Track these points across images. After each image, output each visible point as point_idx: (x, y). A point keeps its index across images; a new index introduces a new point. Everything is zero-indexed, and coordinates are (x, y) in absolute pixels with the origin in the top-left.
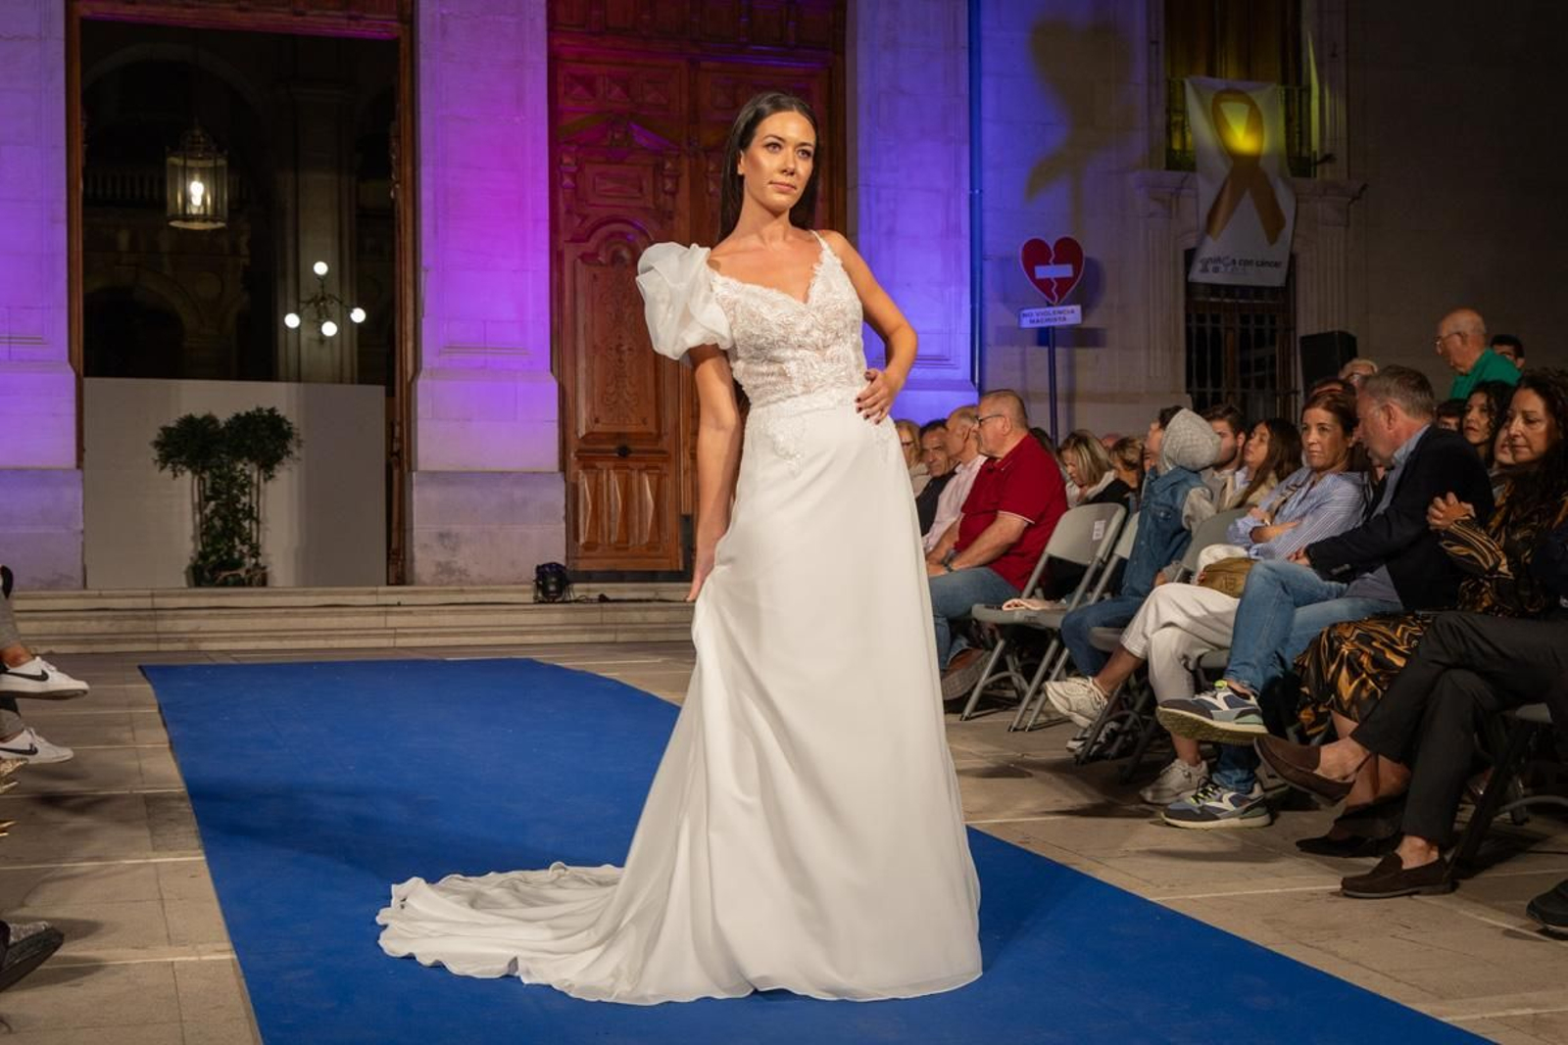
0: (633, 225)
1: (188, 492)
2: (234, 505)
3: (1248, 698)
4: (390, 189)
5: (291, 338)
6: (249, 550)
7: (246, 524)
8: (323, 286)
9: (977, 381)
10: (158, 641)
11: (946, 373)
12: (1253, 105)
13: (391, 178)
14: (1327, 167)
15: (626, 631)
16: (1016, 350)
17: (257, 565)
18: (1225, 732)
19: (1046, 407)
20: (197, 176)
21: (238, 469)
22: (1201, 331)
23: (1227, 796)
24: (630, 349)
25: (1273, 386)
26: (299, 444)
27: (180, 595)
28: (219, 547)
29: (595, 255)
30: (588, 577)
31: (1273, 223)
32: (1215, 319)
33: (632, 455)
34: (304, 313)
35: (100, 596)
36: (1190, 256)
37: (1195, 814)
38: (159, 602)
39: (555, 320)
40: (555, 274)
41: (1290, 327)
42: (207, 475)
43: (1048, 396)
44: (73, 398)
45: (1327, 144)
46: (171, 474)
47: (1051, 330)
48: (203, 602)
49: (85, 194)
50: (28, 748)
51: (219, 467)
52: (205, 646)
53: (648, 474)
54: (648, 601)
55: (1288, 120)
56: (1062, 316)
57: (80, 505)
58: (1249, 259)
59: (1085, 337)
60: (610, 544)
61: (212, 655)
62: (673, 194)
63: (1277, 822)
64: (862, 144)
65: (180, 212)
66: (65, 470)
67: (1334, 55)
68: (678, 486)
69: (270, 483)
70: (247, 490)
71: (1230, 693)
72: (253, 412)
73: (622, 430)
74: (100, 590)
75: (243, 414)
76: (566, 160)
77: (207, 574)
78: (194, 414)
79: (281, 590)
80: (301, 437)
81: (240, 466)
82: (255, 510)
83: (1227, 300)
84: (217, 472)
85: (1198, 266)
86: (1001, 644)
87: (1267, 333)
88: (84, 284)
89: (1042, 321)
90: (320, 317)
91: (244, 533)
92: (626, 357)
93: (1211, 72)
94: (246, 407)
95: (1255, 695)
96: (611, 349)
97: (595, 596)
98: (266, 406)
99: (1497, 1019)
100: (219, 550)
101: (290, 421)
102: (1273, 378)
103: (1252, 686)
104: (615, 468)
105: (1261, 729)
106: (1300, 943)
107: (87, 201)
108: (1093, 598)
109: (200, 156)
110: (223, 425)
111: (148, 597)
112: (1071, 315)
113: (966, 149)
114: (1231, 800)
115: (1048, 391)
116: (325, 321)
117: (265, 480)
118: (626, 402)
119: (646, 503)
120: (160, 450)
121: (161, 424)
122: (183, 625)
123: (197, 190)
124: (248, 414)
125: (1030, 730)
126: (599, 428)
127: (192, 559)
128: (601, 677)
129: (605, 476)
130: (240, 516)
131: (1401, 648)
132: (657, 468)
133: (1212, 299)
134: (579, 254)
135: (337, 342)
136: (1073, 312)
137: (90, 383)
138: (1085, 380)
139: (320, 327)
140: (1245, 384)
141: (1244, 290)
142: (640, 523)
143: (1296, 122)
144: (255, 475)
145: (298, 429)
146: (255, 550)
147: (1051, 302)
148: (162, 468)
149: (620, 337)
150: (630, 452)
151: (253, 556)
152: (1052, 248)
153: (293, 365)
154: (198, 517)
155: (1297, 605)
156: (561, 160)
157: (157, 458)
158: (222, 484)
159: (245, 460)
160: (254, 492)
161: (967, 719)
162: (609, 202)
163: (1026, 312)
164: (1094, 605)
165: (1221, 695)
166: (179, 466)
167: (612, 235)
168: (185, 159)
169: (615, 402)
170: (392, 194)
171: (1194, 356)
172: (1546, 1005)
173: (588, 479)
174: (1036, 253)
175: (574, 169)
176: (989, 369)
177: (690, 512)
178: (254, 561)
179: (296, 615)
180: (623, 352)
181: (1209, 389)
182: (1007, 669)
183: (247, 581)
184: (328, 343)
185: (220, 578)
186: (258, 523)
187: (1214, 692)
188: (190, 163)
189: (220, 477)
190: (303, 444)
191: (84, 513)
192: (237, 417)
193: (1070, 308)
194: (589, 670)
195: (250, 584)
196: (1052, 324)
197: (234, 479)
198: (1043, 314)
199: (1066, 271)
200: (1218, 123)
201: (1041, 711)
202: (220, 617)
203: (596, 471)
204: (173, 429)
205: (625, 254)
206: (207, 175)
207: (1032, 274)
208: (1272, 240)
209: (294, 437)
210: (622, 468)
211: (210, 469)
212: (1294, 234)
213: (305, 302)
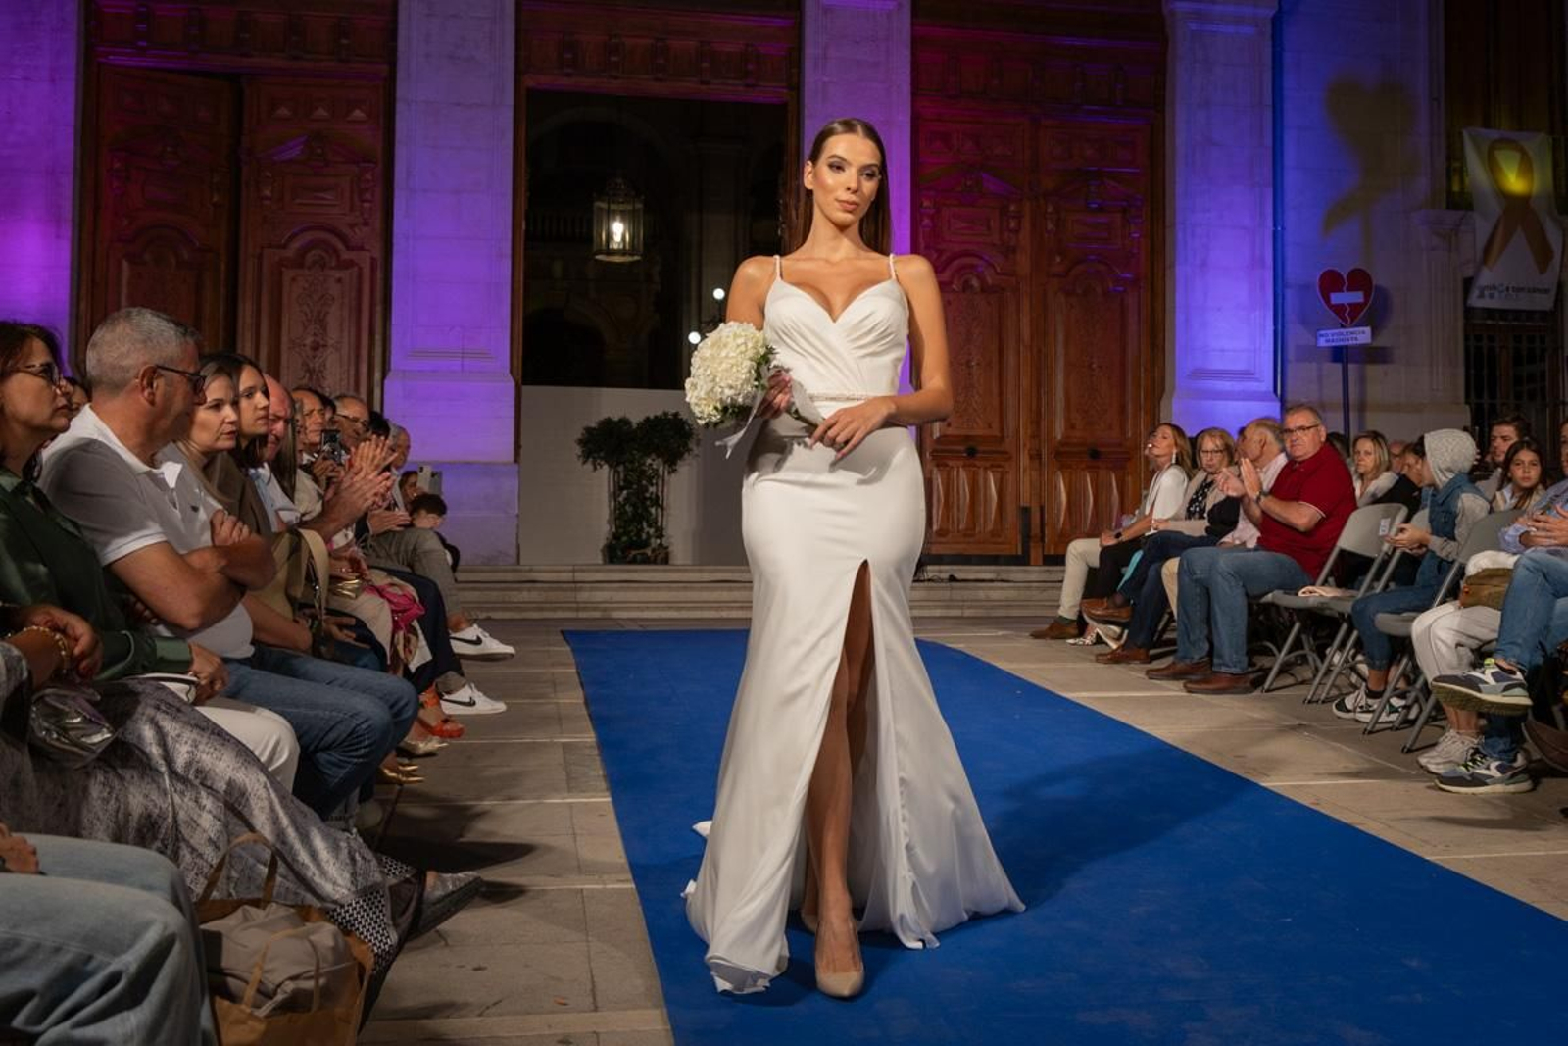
0: (981, 258)
1: (606, 484)
2: (643, 494)
3: (1514, 673)
4: (777, 228)
6: (656, 532)
7: (653, 510)
9: (1279, 392)
10: (578, 609)
11: (1252, 386)
12: (1524, 154)
13: (778, 219)
15: (970, 607)
16: (1314, 365)
17: (661, 545)
18: (1493, 704)
19: (1341, 416)
20: (618, 217)
21: (647, 464)
22: (1478, 349)
23: (1494, 764)
24: (978, 364)
25: (1544, 398)
26: (698, 444)
27: (597, 571)
28: (631, 528)
29: (951, 283)
30: (940, 559)
31: (1543, 256)
32: (1491, 339)
33: (979, 455)
35: (531, 571)
36: (1468, 283)
37: (1465, 779)
38: (579, 576)
41: (1558, 347)
42: (621, 468)
43: (1341, 406)
44: (513, 403)
46: (592, 467)
47: (1344, 350)
48: (616, 577)
49: (527, 231)
50: (468, 700)
51: (632, 462)
52: (616, 614)
53: (993, 471)
54: (991, 581)
55: (1556, 166)
56: (1355, 336)
57: (517, 494)
58: (1522, 286)
59: (1374, 355)
60: (959, 532)
61: (623, 623)
62: (1017, 231)
64: (1179, 187)
65: (604, 247)
66: (505, 464)
68: (1018, 483)
69: (673, 475)
70: (654, 481)
71: (1497, 669)
72: (661, 416)
73: (970, 433)
74: (530, 565)
75: (652, 416)
76: (926, 203)
78: (612, 416)
79: (680, 567)
80: (700, 437)
81: (649, 461)
82: (661, 498)
83: (1502, 323)
84: (630, 466)
85: (1475, 293)
86: (1297, 626)
87: (1537, 352)
88: (525, 307)
89: (1337, 341)
91: (651, 518)
92: (974, 371)
93: (1487, 125)
94: (655, 411)
95: (1522, 671)
96: (962, 364)
97: (945, 576)
98: (674, 411)
100: (630, 532)
102: (1543, 390)
103: (1519, 663)
104: (964, 466)
105: (1527, 701)
107: (530, 237)
108: (1379, 587)
109: (621, 200)
110: (635, 426)
111: (570, 571)
112: (1362, 336)
113: (1269, 192)
114: (1498, 768)
115: (1341, 401)
117: (669, 473)
118: (975, 410)
119: (990, 495)
120: (583, 447)
121: (585, 426)
122: (599, 596)
123: (618, 229)
124: (656, 417)
125: (1323, 702)
126: (950, 432)
127: (607, 539)
128: (950, 648)
129: (955, 472)
132: (999, 466)
133: (1489, 322)
136: (1364, 333)
137: (526, 389)
138: (1374, 393)
140: (1518, 396)
141: (1517, 314)
142: (985, 513)
144: (661, 469)
146: (659, 533)
147: (1343, 323)
148: (584, 462)
149: (970, 354)
150: (977, 453)
151: (657, 537)
152: (1345, 277)
154: (613, 504)
155: (1557, 595)
156: (922, 203)
157: (580, 453)
158: (634, 476)
159: (653, 456)
160: (660, 483)
161: (1268, 691)
162: (964, 238)
163: (1323, 332)
164: (1379, 593)
165: (1488, 672)
166: (598, 461)
167: (963, 267)
168: (609, 203)
169: (966, 410)
170: (779, 232)
171: (1472, 371)
173: (941, 475)
174: (1331, 282)
175: (932, 211)
176: (1290, 381)
177: (1027, 505)
178: (658, 541)
179: (692, 589)
181: (1486, 400)
182: (1303, 648)
183: (652, 558)
185: (631, 556)
186: (662, 508)
187: (1483, 669)
188: (613, 207)
189: (632, 470)
190: (701, 443)
191: (519, 500)
192: (647, 419)
193: (1361, 329)
194: (940, 642)
195: (654, 562)
196: (1346, 343)
197: (643, 472)
198: (1337, 334)
199: (1357, 297)
200: (1493, 168)
201: (1333, 686)
202: (629, 589)
203: (947, 468)
204: (594, 429)
205: (975, 283)
206: (626, 216)
207: (1327, 300)
208: (1542, 271)
209: (694, 437)
210: (970, 465)
211: (624, 463)
212: (1562, 266)
213: (705, 322)
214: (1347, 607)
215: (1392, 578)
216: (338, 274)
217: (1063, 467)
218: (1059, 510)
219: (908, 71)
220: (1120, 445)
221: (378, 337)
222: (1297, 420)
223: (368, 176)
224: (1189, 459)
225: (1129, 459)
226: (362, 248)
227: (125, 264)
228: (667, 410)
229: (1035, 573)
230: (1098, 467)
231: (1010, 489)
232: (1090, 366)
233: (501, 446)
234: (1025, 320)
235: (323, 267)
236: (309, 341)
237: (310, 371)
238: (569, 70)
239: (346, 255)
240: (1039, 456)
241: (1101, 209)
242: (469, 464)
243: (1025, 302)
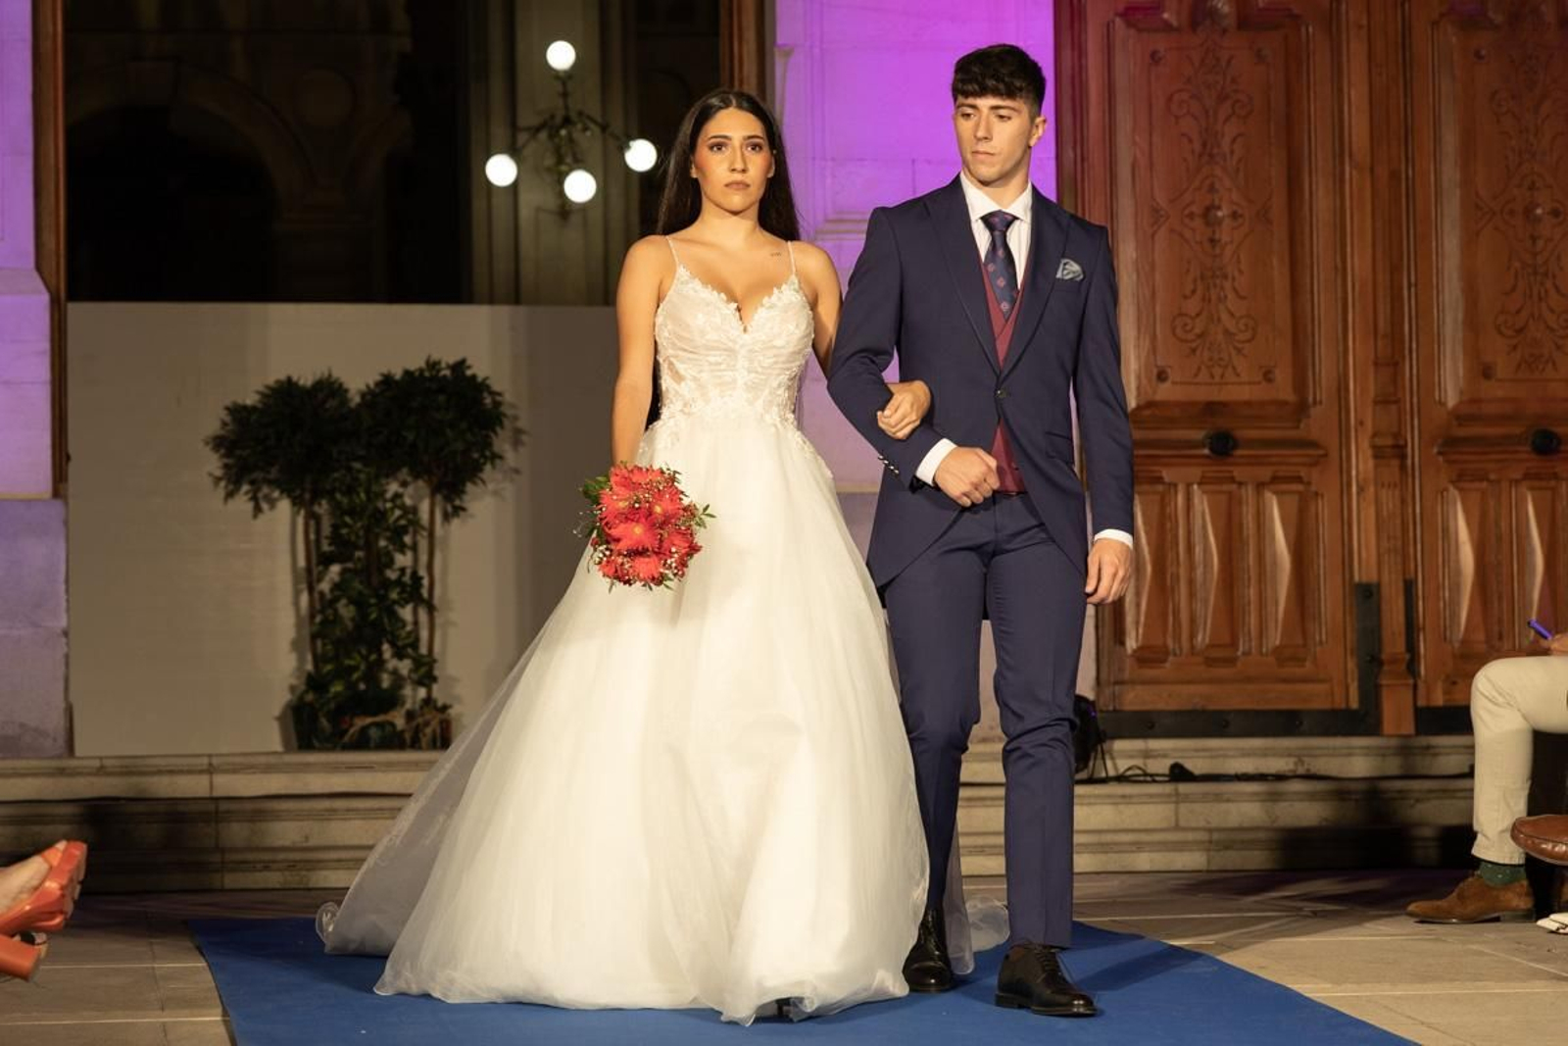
2: (381, 572)
5: (501, 208)
6: (415, 669)
7: (406, 613)
8: (565, 95)
17: (428, 701)
21: (389, 495)
24: (1234, 215)
27: (268, 769)
28: (352, 663)
30: (1145, 725)
33: (1239, 452)
34: (527, 152)
35: (103, 773)
38: (226, 786)
39: (1069, 154)
40: (1067, 54)
42: (323, 508)
44: (45, 345)
46: (250, 506)
48: (316, 784)
51: (350, 491)
53: (1276, 493)
54: (1280, 778)
57: (62, 577)
60: (1194, 651)
66: (28, 502)
68: (1345, 524)
69: (455, 522)
70: (407, 539)
72: (421, 371)
73: (1218, 395)
74: (101, 758)
75: (398, 374)
77: (324, 722)
78: (295, 379)
80: (522, 424)
81: (393, 488)
82: (425, 582)
84: (344, 501)
90: (560, 160)
91: (403, 633)
92: (1224, 234)
94: (405, 360)
96: (1191, 216)
97: (1162, 766)
98: (448, 357)
100: (350, 670)
101: (496, 387)
104: (1203, 481)
110: (355, 399)
111: (201, 772)
116: (571, 170)
117: (446, 517)
118: (1227, 332)
119: (1274, 555)
120: (227, 455)
121: (228, 402)
124: (407, 373)
126: (1165, 392)
127: (292, 689)
129: (1181, 496)
130: (394, 595)
132: (1299, 479)
134: (1121, 8)
135: (596, 215)
139: (561, 182)
142: (1262, 602)
144: (425, 507)
145: (513, 406)
146: (423, 670)
148: (230, 495)
149: (1212, 189)
150: (1235, 446)
151: (420, 683)
153: (502, 265)
154: (304, 598)
157: (219, 473)
158: (354, 527)
159: (404, 474)
160: (423, 545)
166: (265, 490)
169: (1200, 336)
173: (1146, 506)
177: (1374, 578)
178: (422, 692)
180: (1219, 222)
183: (408, 736)
184: (575, 219)
185: (353, 730)
186: (431, 609)
189: (352, 512)
190: (524, 438)
191: (67, 591)
192: (387, 381)
195: (415, 744)
197: (380, 516)
203: (1160, 488)
204: (254, 408)
205: (1221, 5)
209: (506, 422)
210: (1219, 481)
211: (330, 494)
213: (528, 129)
217: (1460, 479)
218: (1456, 588)
228: (435, 357)
230: (1556, 476)
231: (1326, 532)
232: (1528, 211)
233: (16, 457)
234: (1357, 95)
240: (1399, 451)
243: (1356, 53)
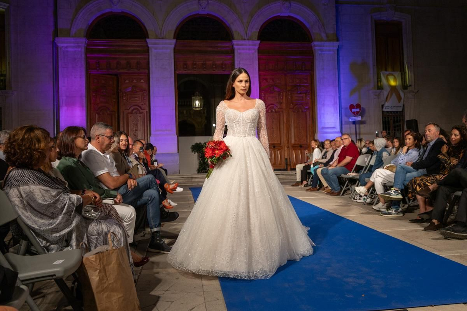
0: (274, 105)
1: (197, 157)
3: (398, 191)
9: (341, 131)
10: (192, 183)
11: (335, 130)
12: (395, 77)
14: (410, 87)
16: (349, 125)
18: (394, 198)
19: (355, 136)
20: (197, 100)
22: (385, 120)
23: (394, 210)
25: (400, 130)
27: (196, 175)
31: (399, 98)
32: (388, 118)
33: (276, 147)
35: (182, 175)
36: (383, 106)
37: (387, 213)
38: (192, 176)
41: (404, 119)
42: (200, 153)
44: (177, 141)
45: (410, 83)
47: (355, 121)
48: (200, 176)
49: (178, 105)
51: (202, 152)
52: (200, 184)
54: (280, 174)
55: (402, 79)
56: (357, 118)
57: (178, 159)
58: (395, 106)
59: (362, 122)
62: (282, 99)
63: (405, 215)
64: (318, 88)
65: (195, 107)
66: (176, 153)
67: (411, 66)
68: (284, 153)
71: (394, 190)
73: (274, 143)
76: (262, 94)
77: (200, 171)
78: (197, 143)
83: (391, 114)
85: (384, 108)
86: (347, 182)
87: (399, 120)
88: (179, 120)
91: (206, 164)
92: (274, 130)
93: (386, 70)
95: (400, 190)
96: (271, 128)
99: (452, 256)
100: (202, 167)
102: (400, 129)
104: (273, 150)
105: (401, 197)
106: (410, 240)
108: (365, 172)
109: (198, 97)
110: (203, 144)
111: (190, 175)
112: (359, 118)
113: (338, 88)
114: (395, 211)
115: (355, 133)
118: (274, 138)
119: (279, 156)
120: (192, 149)
121: (192, 145)
122: (196, 180)
123: (197, 103)
127: (198, 168)
131: (429, 182)
132: (280, 150)
133: (388, 114)
137: (179, 137)
138: (362, 131)
140: (395, 130)
141: (394, 112)
142: (278, 160)
143: (403, 79)
147: (355, 116)
148: (192, 152)
149: (273, 126)
152: (355, 105)
154: (198, 161)
155: (407, 173)
158: (203, 155)
161: (341, 196)
162: (271, 101)
163: (350, 118)
165: (393, 191)
166: (195, 152)
167: (271, 107)
169: (272, 138)
171: (384, 125)
172: (462, 253)
174: (352, 107)
175: (264, 95)
176: (343, 129)
177: (287, 158)
182: (348, 186)
185: (203, 172)
187: (391, 191)
188: (196, 98)
191: (179, 161)
192: (205, 143)
198: (354, 118)
199: (358, 110)
200: (388, 80)
202: (202, 179)
204: (194, 145)
205: (274, 110)
206: (199, 100)
207: (351, 111)
208: (399, 102)
212: (404, 101)
214: (358, 177)
215: (368, 170)
216: (140, 115)
217: (294, 149)
218: (294, 159)
219: (257, 65)
220: (306, 144)
221: (149, 128)
222: (345, 137)
223: (145, 94)
224: (322, 146)
225: (308, 147)
226: (144, 109)
227: (97, 115)
229: (290, 172)
230: (302, 149)
231: (283, 155)
232: (299, 127)
233: (174, 150)
234: (285, 118)
235: (137, 114)
236: (134, 129)
237: (135, 135)
238: (185, 69)
239: (141, 111)
240: (289, 147)
241: (300, 93)
242: (168, 153)
243: (285, 114)
